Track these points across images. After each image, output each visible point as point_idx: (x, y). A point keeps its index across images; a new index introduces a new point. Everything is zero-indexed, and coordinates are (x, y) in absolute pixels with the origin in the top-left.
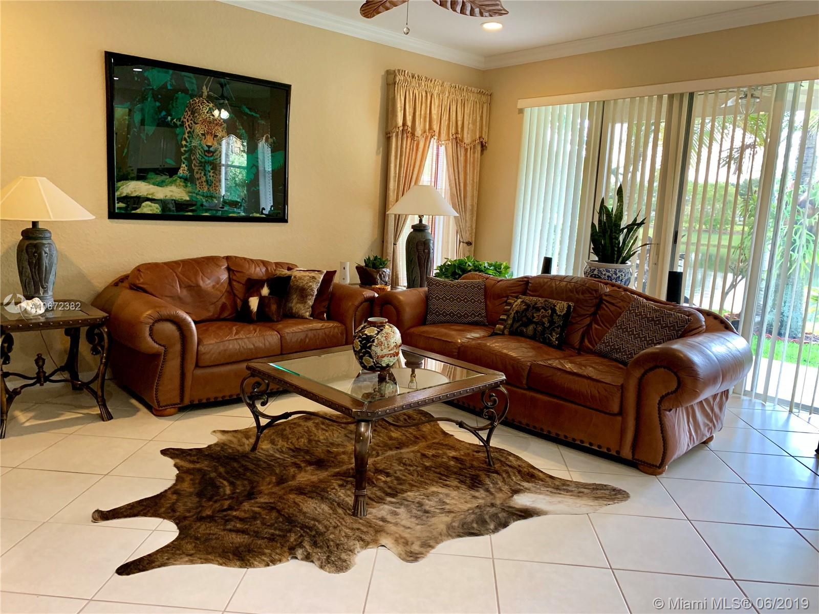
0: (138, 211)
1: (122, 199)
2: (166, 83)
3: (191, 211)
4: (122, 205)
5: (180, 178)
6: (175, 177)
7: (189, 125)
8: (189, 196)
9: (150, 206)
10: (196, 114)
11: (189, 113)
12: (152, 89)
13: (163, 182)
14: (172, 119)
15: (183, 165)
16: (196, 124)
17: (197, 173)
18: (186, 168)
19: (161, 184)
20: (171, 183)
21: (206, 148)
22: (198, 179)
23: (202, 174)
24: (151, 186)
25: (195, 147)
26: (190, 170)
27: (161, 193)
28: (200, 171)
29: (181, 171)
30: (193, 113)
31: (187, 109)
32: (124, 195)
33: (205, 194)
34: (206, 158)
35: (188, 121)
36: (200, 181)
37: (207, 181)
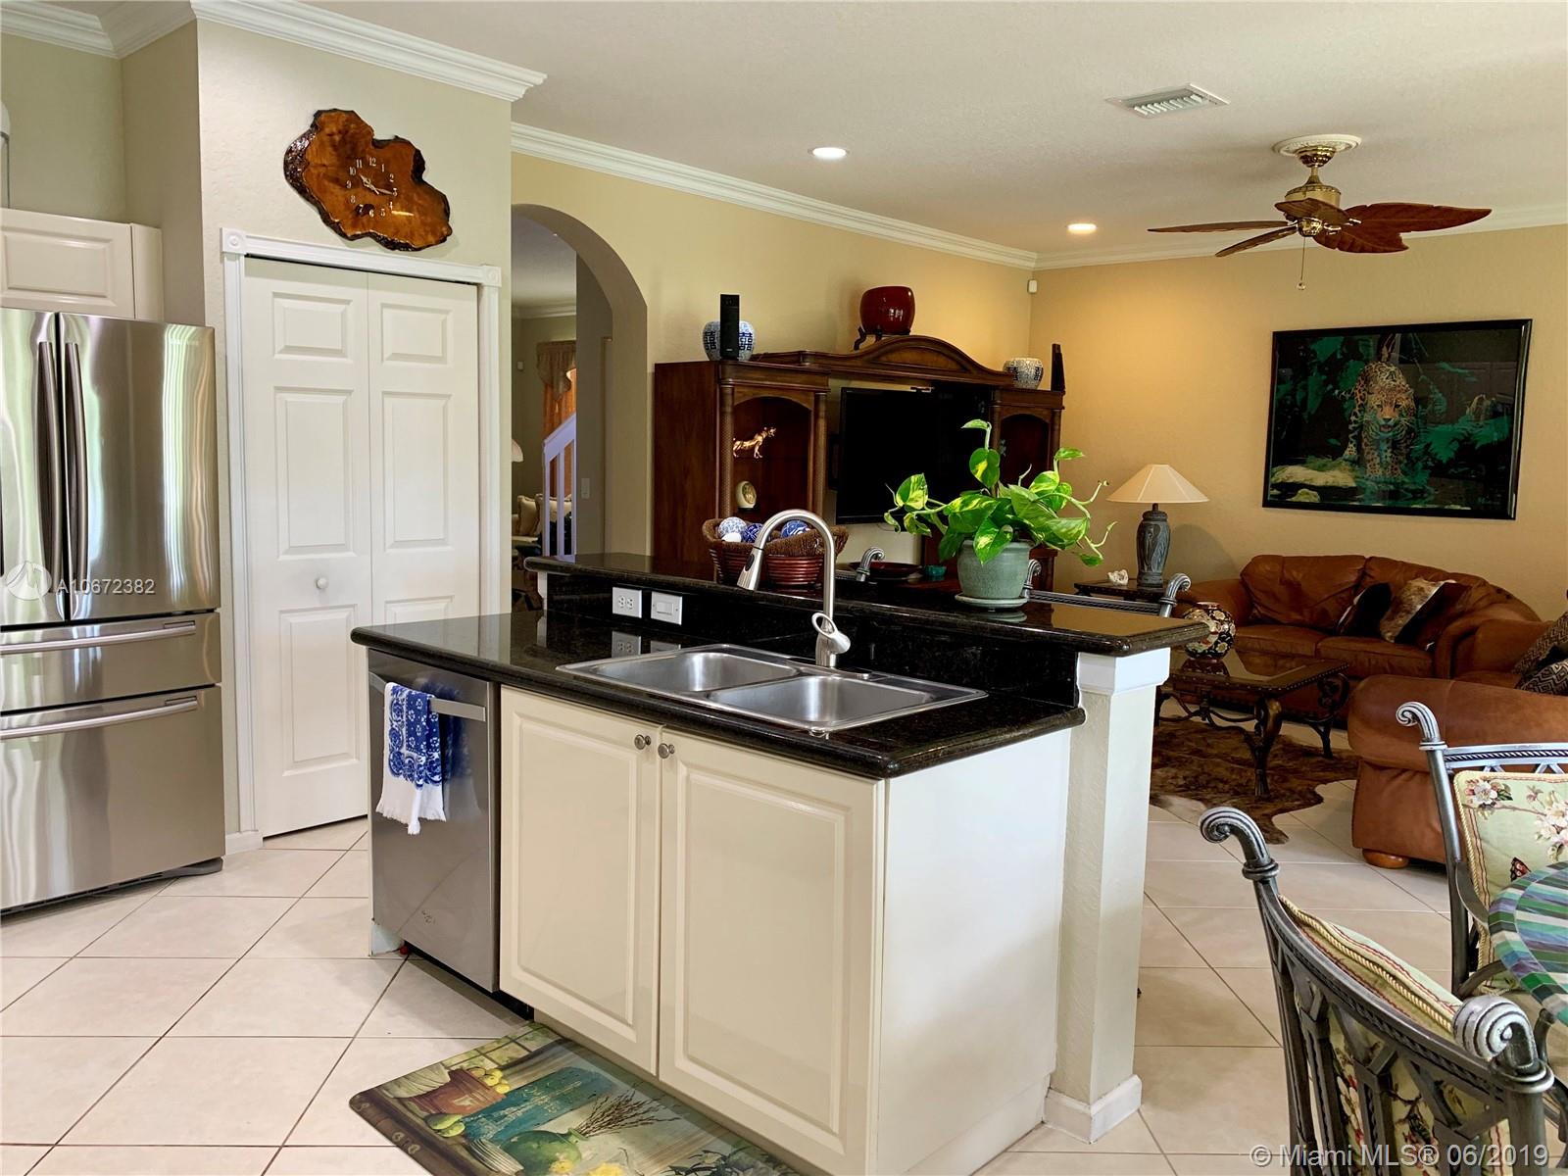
0: (1294, 499)
1: (1275, 486)
2: (1335, 354)
3: (1359, 500)
4: (1275, 492)
5: (1346, 460)
6: (1340, 459)
7: (1361, 397)
8: (1356, 482)
9: (1307, 494)
10: (1371, 383)
11: (1362, 382)
12: (1319, 362)
13: (1325, 465)
14: (1339, 393)
15: (1351, 445)
16: (1369, 393)
17: (1368, 453)
18: (1354, 449)
19: (1321, 469)
20: (1333, 468)
21: (1383, 423)
22: (1369, 461)
23: (1375, 455)
24: (1310, 471)
25: (1367, 422)
26: (1359, 450)
27: (1321, 479)
28: (1373, 451)
29: (1347, 452)
30: (1367, 381)
31: (1360, 378)
32: (1280, 481)
33: (1378, 480)
34: (1382, 434)
35: (1360, 392)
36: (1371, 463)
37: (1381, 463)
